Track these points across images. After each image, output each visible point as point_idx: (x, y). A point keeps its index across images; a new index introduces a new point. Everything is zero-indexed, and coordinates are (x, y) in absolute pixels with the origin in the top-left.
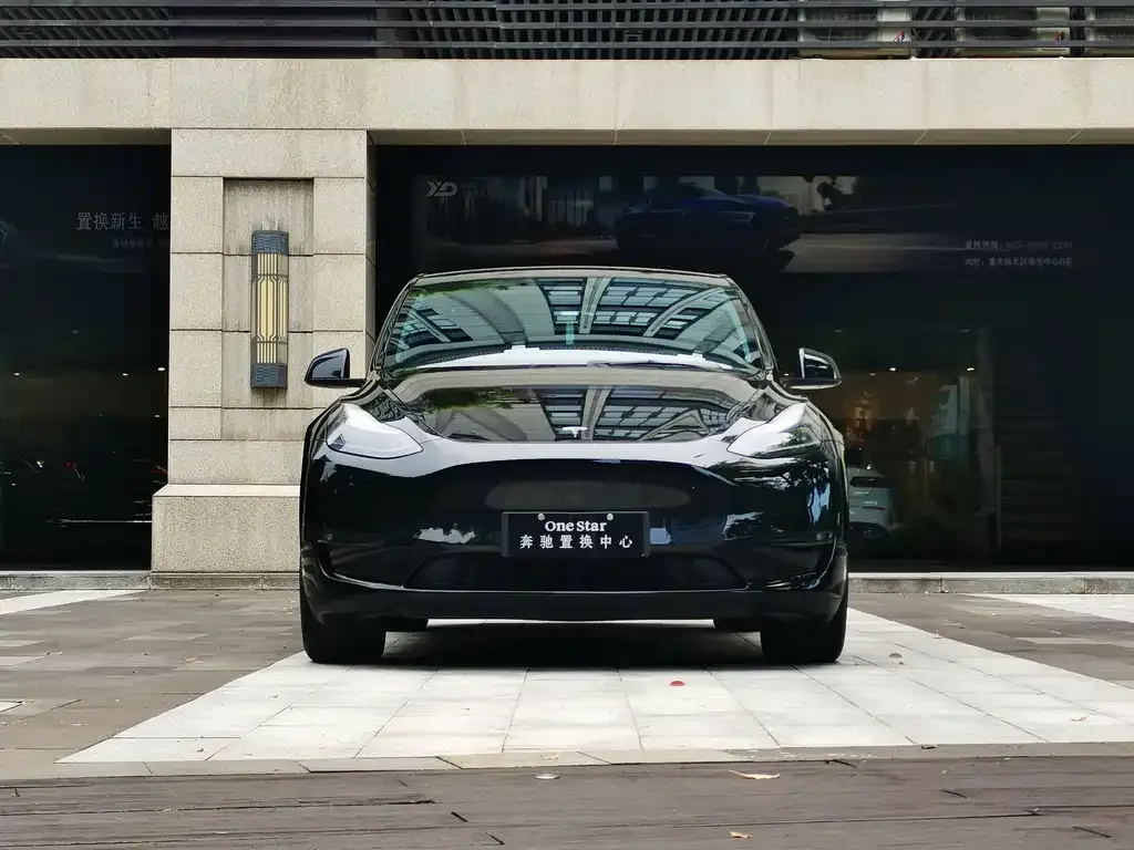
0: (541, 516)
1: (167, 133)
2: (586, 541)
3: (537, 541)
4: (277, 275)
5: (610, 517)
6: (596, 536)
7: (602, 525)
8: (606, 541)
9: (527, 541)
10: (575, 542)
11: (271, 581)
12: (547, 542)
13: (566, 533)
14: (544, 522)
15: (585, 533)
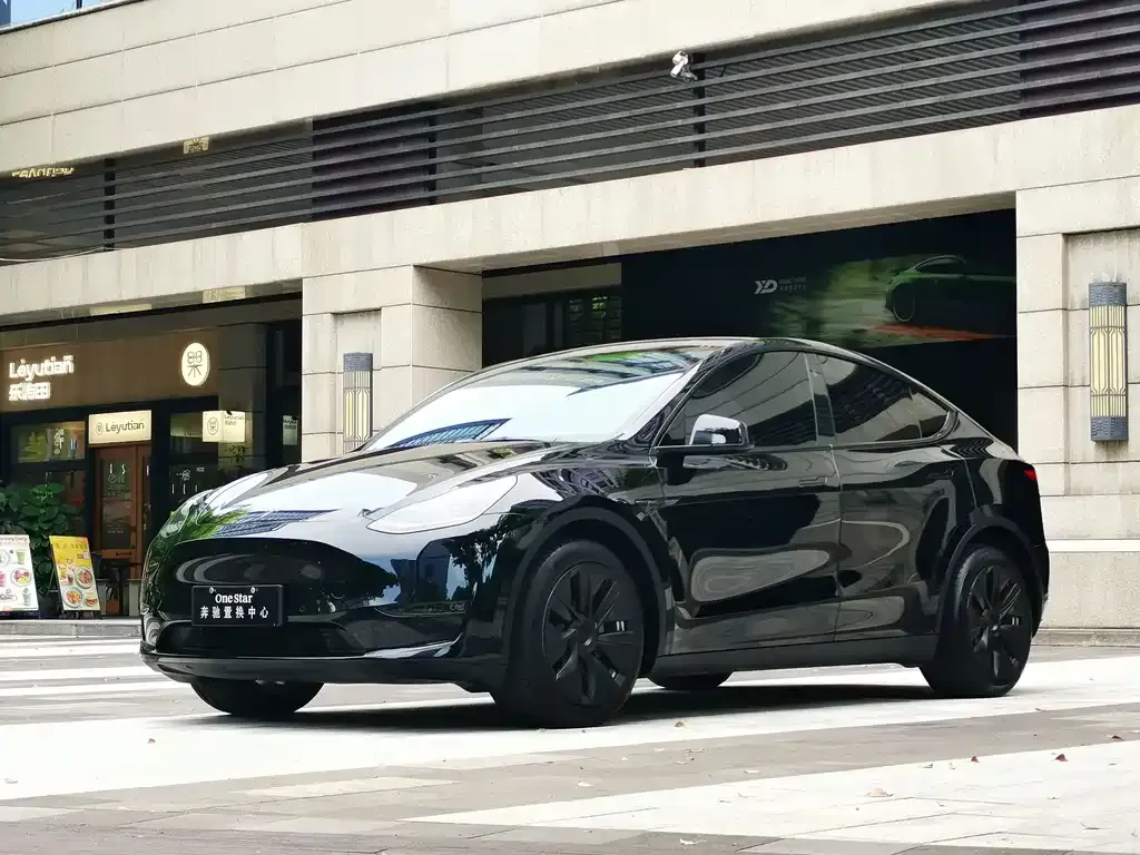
0: (212, 590)
1: (1011, 196)
2: (240, 612)
3: (210, 613)
4: (1108, 327)
5: (253, 590)
6: (246, 607)
7: (250, 597)
8: (252, 611)
9: (204, 612)
10: (233, 613)
11: (1102, 637)
12: (216, 613)
13: (228, 604)
14: (214, 594)
15: (239, 604)
